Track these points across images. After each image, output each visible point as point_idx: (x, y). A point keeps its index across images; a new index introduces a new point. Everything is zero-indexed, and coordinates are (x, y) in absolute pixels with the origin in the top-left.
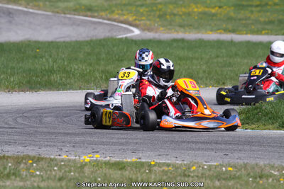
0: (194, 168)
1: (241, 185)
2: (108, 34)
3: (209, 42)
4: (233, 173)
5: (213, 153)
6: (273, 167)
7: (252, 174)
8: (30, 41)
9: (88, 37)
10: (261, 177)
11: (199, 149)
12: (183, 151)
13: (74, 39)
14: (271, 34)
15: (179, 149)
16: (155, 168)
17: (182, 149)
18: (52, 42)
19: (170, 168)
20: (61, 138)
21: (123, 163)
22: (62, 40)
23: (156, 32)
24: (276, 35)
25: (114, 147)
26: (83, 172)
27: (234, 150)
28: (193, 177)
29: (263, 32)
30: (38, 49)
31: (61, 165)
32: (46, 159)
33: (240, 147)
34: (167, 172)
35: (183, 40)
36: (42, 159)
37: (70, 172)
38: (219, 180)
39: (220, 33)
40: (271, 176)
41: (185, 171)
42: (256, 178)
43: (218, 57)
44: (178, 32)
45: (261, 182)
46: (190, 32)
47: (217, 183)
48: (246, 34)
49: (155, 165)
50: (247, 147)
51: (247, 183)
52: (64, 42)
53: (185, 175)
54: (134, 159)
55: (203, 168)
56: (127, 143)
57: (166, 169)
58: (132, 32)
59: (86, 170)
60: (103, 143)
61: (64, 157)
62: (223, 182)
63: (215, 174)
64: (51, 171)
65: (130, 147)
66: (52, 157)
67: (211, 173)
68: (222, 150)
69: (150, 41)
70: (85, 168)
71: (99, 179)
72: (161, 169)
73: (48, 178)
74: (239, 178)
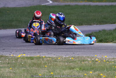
0: (59, 58)
1: (75, 64)
2: (39, 3)
3: (80, 6)
4: (73, 60)
5: (69, 52)
6: (89, 57)
7: (80, 60)
8: (5, 7)
9: (30, 5)
10: (83, 61)
11: (64, 51)
12: (58, 52)
13: (24, 6)
14: (107, 2)
15: (56, 51)
16: (45, 59)
17: (58, 51)
18: (14, 8)
19: (50, 59)
20: (12, 48)
21: (33, 57)
22: (19, 6)
23: (59, 2)
24: (109, 2)
25: (32, 51)
26: (18, 61)
27: (77, 51)
28: (58, 62)
29: (104, 1)
30: (8, 11)
31: (9, 58)
32: (4, 56)
33: (80, 50)
34: (49, 60)
35: (69, 6)
36: (3, 56)
37: (13, 61)
38: (67, 63)
39: (86, 2)
40: (87, 60)
41: (55, 59)
42: (82, 61)
43: (82, 12)
44: (68, 2)
45: (83, 63)
46: (73, 2)
47: (66, 64)
48: (97, 2)
49: (45, 58)
50: (83, 50)
51: (78, 63)
52: (19, 7)
53: (55, 61)
54: (38, 56)
55: (63, 58)
56: (37, 50)
57: (49, 59)
58: (49, 2)
59: (19, 60)
60: (28, 50)
61: (12, 55)
62: (69, 63)
63: (66, 61)
64: (5, 61)
65: (38, 51)
66: (7, 55)
67: (65, 60)
68: (73, 51)
69: (56, 6)
70: (18, 60)
71: (22, 63)
72: (47, 59)
73: (4, 63)
74: (75, 62)
